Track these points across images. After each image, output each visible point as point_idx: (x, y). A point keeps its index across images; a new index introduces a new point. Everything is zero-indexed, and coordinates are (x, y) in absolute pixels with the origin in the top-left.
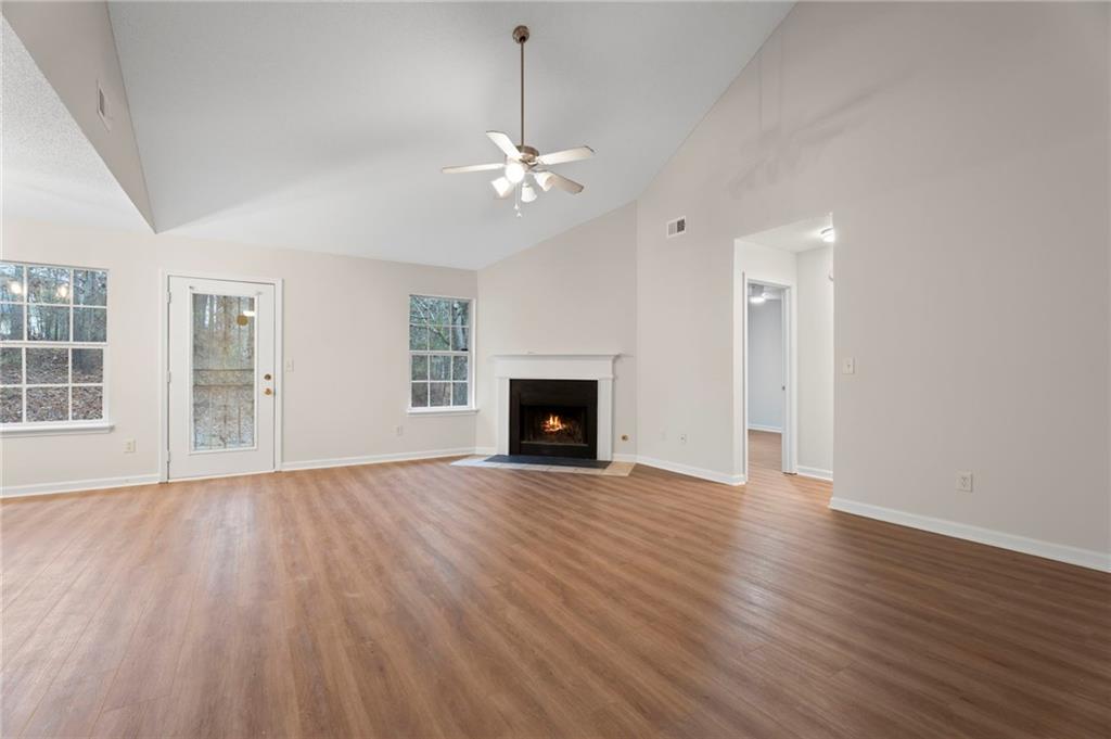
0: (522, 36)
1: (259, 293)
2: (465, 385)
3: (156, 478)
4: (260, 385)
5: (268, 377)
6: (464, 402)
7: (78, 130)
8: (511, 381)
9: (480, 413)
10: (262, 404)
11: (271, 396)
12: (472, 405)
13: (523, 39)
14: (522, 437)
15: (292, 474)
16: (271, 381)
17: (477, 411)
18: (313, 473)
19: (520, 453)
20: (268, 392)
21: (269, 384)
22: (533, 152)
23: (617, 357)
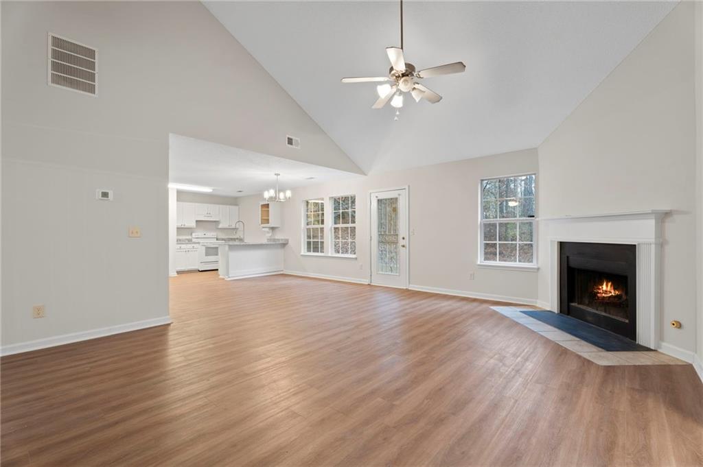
1: (399, 195)
3: (367, 282)
4: (401, 242)
5: (404, 238)
8: (560, 243)
9: (541, 271)
11: (404, 248)
14: (570, 299)
16: (404, 241)
17: (537, 269)
19: (568, 312)
20: (403, 246)
23: (667, 214)
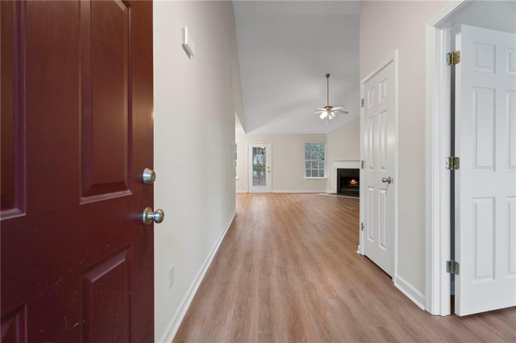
0: (328, 76)
1: (267, 147)
2: (323, 171)
3: (246, 191)
4: (267, 170)
5: (269, 168)
6: (323, 176)
7: (241, 126)
8: (338, 169)
9: (328, 180)
10: (268, 175)
12: (325, 177)
13: (328, 77)
14: (341, 188)
15: (274, 193)
17: (327, 179)
18: (279, 193)
19: (341, 192)
20: (269, 172)
21: (269, 169)
22: (331, 107)
